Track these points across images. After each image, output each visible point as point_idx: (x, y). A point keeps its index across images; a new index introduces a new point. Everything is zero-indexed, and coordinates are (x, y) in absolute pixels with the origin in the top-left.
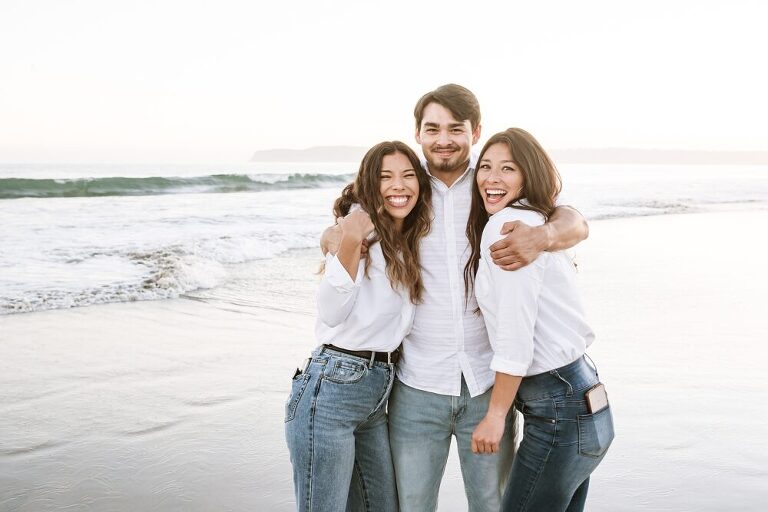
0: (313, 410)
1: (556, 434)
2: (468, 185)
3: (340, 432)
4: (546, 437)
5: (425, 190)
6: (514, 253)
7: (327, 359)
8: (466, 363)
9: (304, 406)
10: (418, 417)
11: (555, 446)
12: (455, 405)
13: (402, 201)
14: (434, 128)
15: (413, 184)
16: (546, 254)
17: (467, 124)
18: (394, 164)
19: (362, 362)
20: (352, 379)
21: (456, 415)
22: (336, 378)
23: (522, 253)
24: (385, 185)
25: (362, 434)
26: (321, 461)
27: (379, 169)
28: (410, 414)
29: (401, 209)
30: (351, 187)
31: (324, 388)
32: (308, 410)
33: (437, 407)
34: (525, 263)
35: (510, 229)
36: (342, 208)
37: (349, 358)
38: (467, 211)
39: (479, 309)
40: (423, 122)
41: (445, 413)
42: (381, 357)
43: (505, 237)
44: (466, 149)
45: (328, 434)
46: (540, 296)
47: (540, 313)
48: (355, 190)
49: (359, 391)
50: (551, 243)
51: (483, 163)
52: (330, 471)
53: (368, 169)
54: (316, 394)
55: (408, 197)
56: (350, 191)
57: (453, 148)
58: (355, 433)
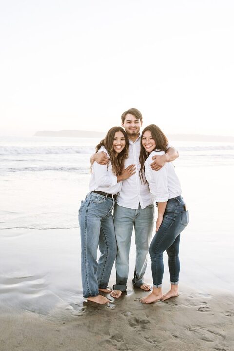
0: (87, 211)
1: (175, 217)
2: (139, 142)
3: (95, 218)
4: (171, 218)
5: (127, 144)
6: (157, 165)
7: (92, 195)
8: (141, 199)
9: (84, 210)
10: (124, 216)
11: (175, 221)
12: (136, 213)
13: (120, 147)
14: (130, 122)
15: (124, 142)
16: (167, 163)
17: (139, 120)
18: (119, 135)
19: (103, 197)
20: (100, 202)
21: (136, 216)
22: (95, 201)
23: (159, 164)
24: (115, 142)
25: (104, 221)
26: (89, 227)
27: (113, 136)
28: (121, 215)
29: (119, 150)
30: (103, 141)
31: (91, 204)
32: (85, 211)
33: (130, 213)
34: (161, 167)
35: (154, 158)
36: (99, 147)
37: (99, 195)
38: (140, 151)
39: (147, 181)
40: (125, 120)
41: (133, 215)
42: (110, 196)
43: (153, 161)
44: (139, 129)
45: (92, 219)
46: (168, 177)
47: (168, 182)
48: (105, 142)
49: (102, 206)
50: (168, 159)
51: (143, 138)
52: (92, 231)
53: (110, 136)
54: (88, 206)
55: (122, 146)
56: (103, 142)
57: (136, 128)
58: (101, 221)
